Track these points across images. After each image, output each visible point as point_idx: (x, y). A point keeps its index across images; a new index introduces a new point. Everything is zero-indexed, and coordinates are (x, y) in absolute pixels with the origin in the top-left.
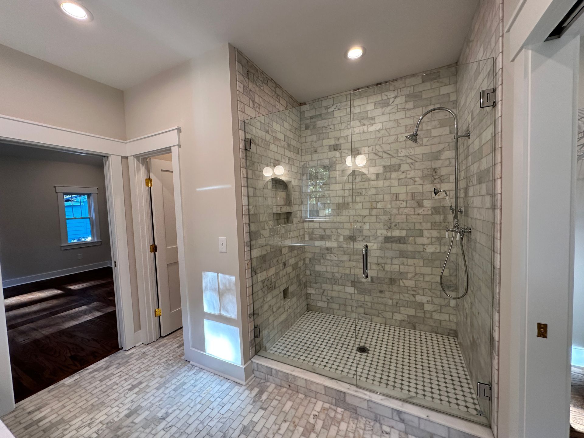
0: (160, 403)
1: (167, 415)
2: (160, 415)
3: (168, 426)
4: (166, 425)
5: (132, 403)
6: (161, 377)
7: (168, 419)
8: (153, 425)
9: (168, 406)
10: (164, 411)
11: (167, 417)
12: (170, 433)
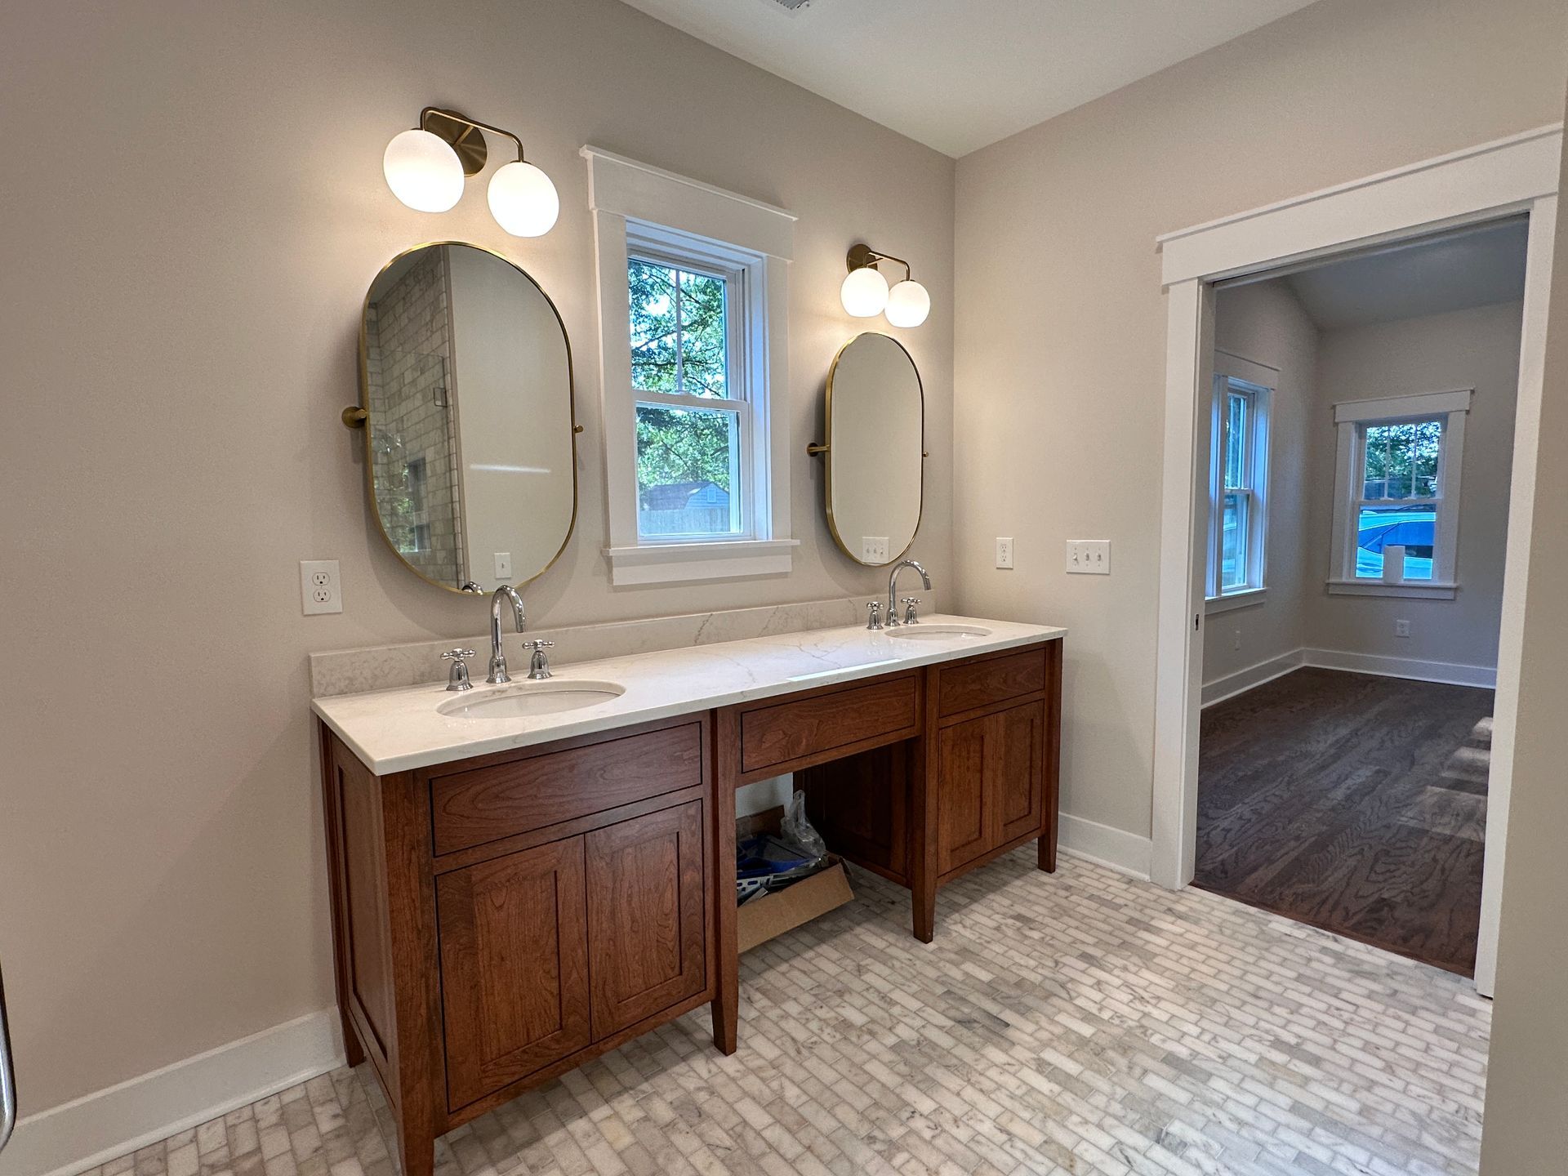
0: (1228, 1124)
1: (1179, 1147)
2: (1175, 1128)
3: (1131, 1153)
4: (1136, 1149)
5: (1220, 1057)
6: (1365, 1111)
7: (1158, 1153)
8: (1132, 1116)
9: (1217, 1146)
10: (1192, 1135)
11: (1169, 1148)
12: (1102, 1162)
